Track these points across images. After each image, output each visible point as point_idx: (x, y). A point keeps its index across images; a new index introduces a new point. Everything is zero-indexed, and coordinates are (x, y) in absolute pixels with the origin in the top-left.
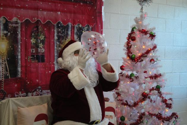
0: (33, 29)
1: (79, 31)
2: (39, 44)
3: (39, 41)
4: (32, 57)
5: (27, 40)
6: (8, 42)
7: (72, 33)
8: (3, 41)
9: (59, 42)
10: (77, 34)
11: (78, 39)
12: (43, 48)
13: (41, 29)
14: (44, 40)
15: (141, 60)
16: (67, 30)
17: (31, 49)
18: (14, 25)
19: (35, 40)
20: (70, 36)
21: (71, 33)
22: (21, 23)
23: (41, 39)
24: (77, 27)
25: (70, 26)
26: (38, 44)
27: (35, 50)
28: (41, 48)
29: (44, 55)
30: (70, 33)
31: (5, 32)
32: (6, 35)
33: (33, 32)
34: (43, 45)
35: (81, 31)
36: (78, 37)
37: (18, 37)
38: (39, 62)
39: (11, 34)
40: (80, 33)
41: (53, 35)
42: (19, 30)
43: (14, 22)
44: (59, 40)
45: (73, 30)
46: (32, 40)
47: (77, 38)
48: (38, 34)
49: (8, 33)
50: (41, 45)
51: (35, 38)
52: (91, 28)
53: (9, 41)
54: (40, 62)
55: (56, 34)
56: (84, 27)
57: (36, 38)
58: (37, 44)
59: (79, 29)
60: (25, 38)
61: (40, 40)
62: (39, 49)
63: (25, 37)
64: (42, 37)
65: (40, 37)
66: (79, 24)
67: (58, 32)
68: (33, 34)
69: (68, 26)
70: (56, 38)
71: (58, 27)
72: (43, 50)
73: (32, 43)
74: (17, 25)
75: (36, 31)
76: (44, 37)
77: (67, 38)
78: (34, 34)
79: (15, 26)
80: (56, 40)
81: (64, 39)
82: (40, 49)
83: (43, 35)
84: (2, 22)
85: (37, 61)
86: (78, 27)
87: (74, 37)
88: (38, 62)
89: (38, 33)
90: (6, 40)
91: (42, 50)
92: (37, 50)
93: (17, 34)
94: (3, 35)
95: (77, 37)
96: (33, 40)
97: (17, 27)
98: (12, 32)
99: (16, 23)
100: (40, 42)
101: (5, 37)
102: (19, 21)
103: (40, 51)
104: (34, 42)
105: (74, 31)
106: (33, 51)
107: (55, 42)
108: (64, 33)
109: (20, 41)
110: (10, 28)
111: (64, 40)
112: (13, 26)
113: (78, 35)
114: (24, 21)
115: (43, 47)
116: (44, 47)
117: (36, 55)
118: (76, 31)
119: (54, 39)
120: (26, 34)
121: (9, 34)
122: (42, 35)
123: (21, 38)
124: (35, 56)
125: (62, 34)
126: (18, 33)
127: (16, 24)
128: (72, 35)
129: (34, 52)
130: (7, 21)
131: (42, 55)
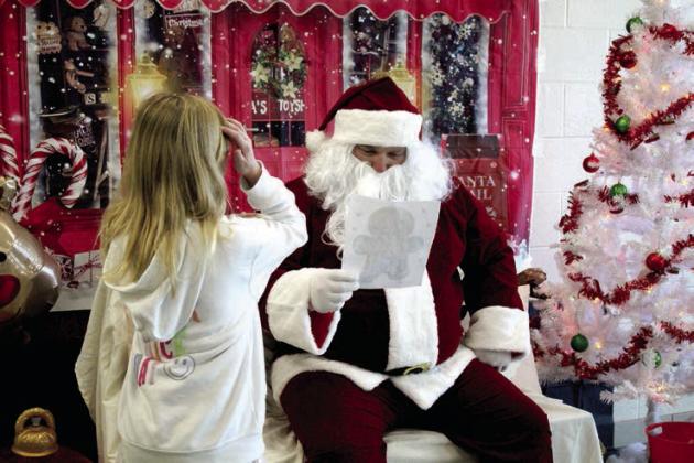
0: (260, 34)
1: (441, 39)
2: (283, 86)
3: (283, 74)
4: (257, 130)
5: (235, 70)
6: (166, 78)
7: (414, 45)
8: (146, 78)
9: (360, 77)
10: (433, 49)
11: (438, 64)
12: (297, 98)
13: (290, 34)
14: (302, 70)
15: (651, 135)
16: (393, 36)
17: (253, 103)
18: (187, 23)
19: (268, 71)
20: (405, 56)
21: (409, 45)
22: (213, 14)
23: (291, 69)
24: (431, 26)
25: (404, 21)
26: (280, 84)
27: (267, 105)
28: (289, 99)
29: (303, 123)
30: (402, 45)
31: (154, 47)
32: (157, 56)
33: (260, 44)
34: (296, 89)
35: (450, 37)
36: (436, 60)
37: (203, 63)
38: (282, 144)
39: (175, 51)
40: (443, 46)
41: (337, 55)
42: (206, 38)
43: (189, 12)
44: (362, 70)
45: (416, 36)
46: (254, 73)
47: (434, 64)
48: (278, 51)
49: (163, 50)
50: (290, 89)
51: (266, 66)
52: (488, 25)
53: (169, 77)
54: (286, 145)
55: (347, 50)
56: (458, 26)
57: (272, 63)
58: (274, 84)
59: (439, 31)
60: (228, 66)
61: (286, 71)
62: (281, 101)
63: (227, 60)
64: (294, 62)
65: (287, 62)
66: (442, 15)
67: (357, 44)
68: (258, 52)
69: (395, 21)
70: (348, 62)
71: (356, 26)
72: (300, 106)
73: (254, 83)
74: (199, 23)
75: (270, 42)
76: (303, 62)
77: (393, 64)
78: (265, 50)
79: (188, 28)
80: (350, 70)
81: (379, 65)
82: (286, 102)
83: (295, 54)
84: (141, 13)
85: (274, 142)
86: (435, 24)
87: (420, 59)
88: (280, 145)
89: (277, 47)
90: (156, 73)
91: (295, 106)
92: (274, 106)
93: (198, 54)
94: (145, 58)
95: (432, 61)
96: (260, 73)
97: (199, 30)
98: (179, 47)
99: (196, 15)
100: (286, 77)
101: (154, 62)
102: (204, 9)
103: (286, 110)
104: (265, 79)
105: (419, 39)
106: (259, 108)
107: (344, 76)
108: (379, 46)
109: (210, 74)
110: (171, 32)
111: (381, 69)
112: (182, 27)
113: (434, 51)
114: (223, 8)
115: (296, 93)
116: (301, 96)
117: (273, 124)
118: (426, 37)
119: (341, 68)
120: (232, 51)
121: (169, 52)
122: (293, 56)
123: (213, 67)
124: (268, 126)
125: (372, 49)
126: (201, 47)
127: (193, 19)
128: (414, 51)
129: (263, 112)
130: (158, 9)
131: (293, 123)
